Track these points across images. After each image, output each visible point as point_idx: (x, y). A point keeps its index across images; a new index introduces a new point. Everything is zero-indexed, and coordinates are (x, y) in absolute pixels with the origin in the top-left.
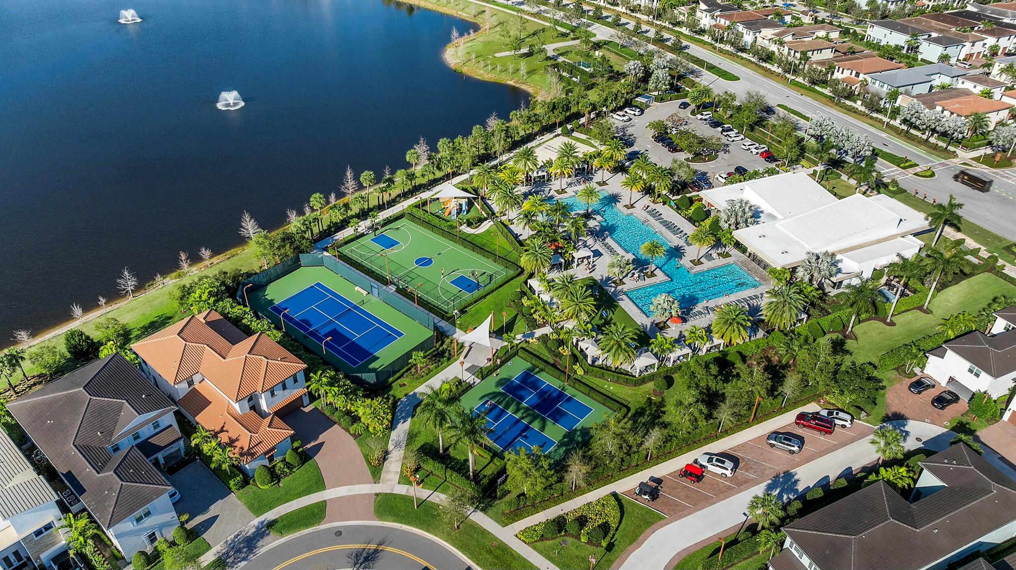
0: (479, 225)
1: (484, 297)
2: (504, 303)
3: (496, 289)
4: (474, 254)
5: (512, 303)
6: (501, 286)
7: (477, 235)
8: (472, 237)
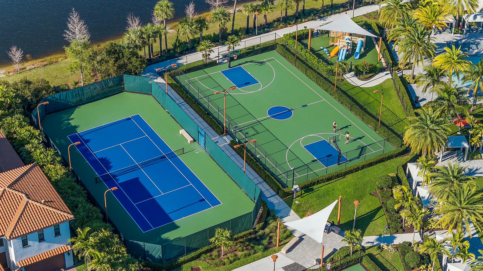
0: (371, 77)
1: (344, 175)
2: (369, 189)
3: (363, 167)
4: (352, 114)
5: (378, 191)
6: (371, 165)
7: (363, 90)
8: (356, 90)
